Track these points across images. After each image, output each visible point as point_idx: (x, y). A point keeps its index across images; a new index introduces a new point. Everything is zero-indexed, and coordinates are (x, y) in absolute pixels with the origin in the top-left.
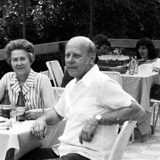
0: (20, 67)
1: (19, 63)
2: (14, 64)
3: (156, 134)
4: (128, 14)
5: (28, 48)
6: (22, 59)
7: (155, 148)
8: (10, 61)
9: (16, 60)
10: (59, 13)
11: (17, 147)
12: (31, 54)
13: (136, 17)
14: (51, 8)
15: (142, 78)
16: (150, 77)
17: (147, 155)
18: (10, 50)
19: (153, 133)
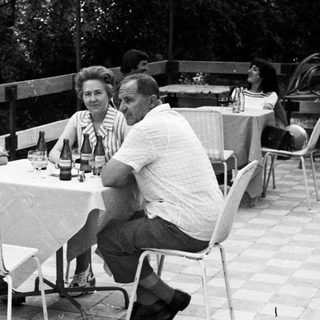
0: (95, 104)
1: (93, 98)
2: (86, 99)
3: (268, 197)
4: (218, 20)
5: (106, 78)
6: (97, 92)
7: (267, 215)
8: (82, 96)
9: (89, 94)
10: (111, 20)
11: (102, 208)
12: (110, 86)
13: (230, 26)
14: (98, 11)
15: (251, 118)
16: (260, 117)
17: (257, 225)
18: (82, 81)
19: (263, 195)
